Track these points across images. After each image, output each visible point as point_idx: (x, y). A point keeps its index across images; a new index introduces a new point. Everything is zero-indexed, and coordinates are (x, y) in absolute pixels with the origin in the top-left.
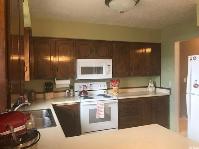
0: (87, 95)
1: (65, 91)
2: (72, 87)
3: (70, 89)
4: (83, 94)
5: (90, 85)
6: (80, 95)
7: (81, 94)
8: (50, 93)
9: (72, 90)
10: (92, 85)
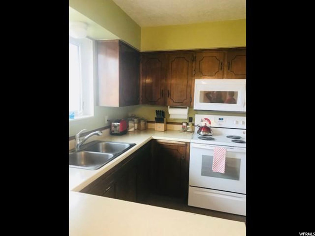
0: (209, 134)
1: (181, 124)
2: (191, 119)
3: (188, 122)
4: (203, 132)
5: (220, 119)
6: (199, 132)
7: (201, 131)
8: (160, 124)
9: (190, 124)
10: (223, 119)
